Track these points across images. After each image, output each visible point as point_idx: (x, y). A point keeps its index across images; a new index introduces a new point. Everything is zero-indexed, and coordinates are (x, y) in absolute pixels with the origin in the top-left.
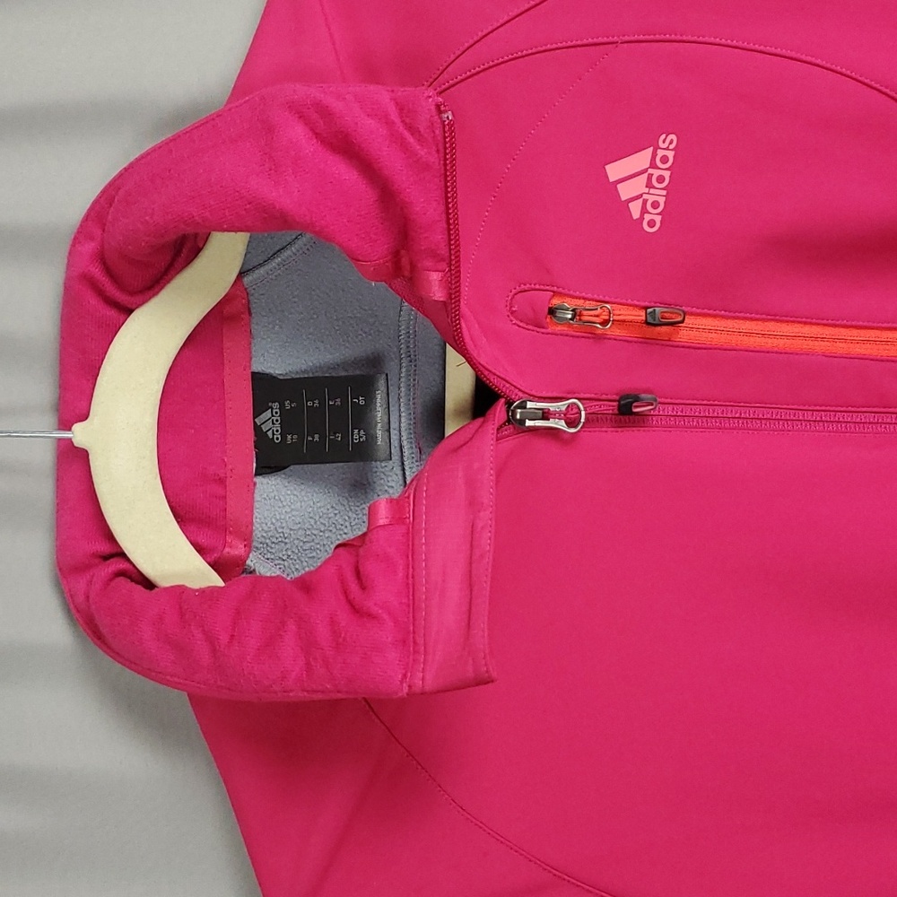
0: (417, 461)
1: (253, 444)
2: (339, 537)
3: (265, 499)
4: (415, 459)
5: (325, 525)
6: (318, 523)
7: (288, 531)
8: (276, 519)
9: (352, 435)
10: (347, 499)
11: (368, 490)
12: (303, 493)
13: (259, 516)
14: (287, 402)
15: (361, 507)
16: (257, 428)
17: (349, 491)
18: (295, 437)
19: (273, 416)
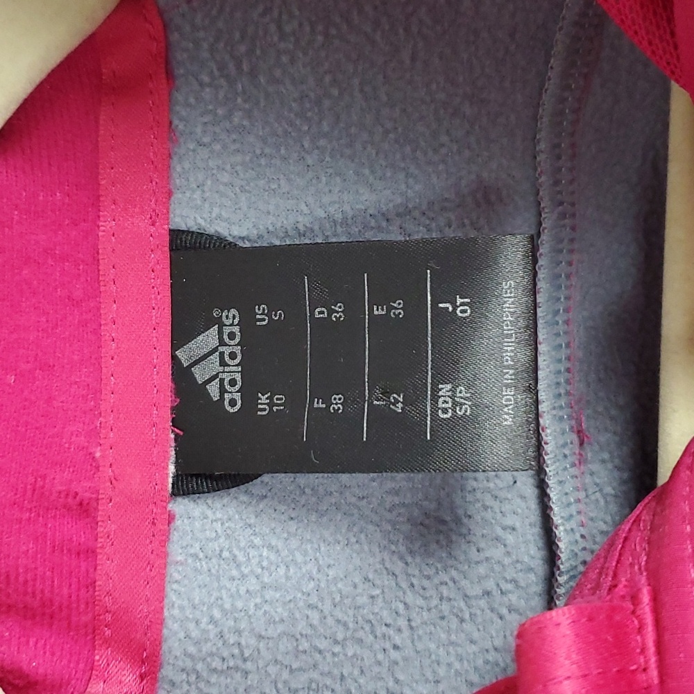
0: (573, 465)
1: (168, 416)
2: (380, 656)
3: (195, 556)
4: (570, 459)
5: (345, 625)
6: (330, 621)
7: (253, 641)
8: (223, 610)
9: (435, 398)
10: (402, 558)
11: (454, 538)
12: (294, 543)
13: (178, 602)
14: (260, 311)
15: (436, 581)
16: (181, 375)
17: (409, 538)
18: (279, 399)
19: (222, 343)
